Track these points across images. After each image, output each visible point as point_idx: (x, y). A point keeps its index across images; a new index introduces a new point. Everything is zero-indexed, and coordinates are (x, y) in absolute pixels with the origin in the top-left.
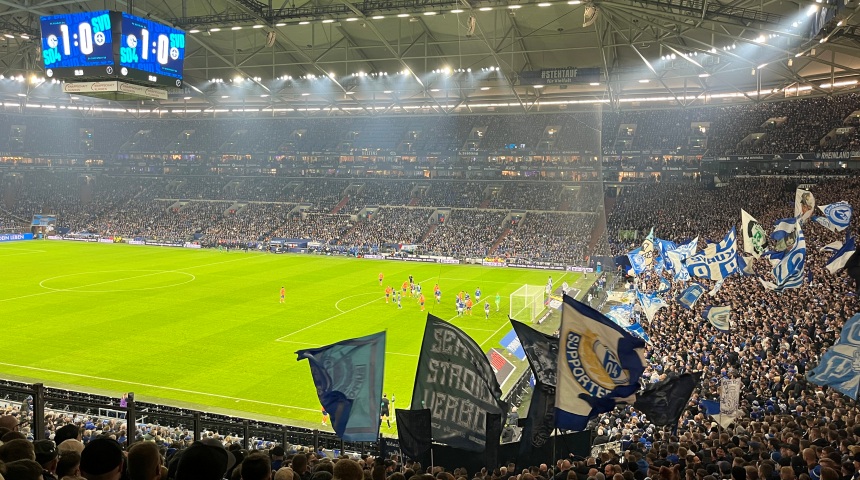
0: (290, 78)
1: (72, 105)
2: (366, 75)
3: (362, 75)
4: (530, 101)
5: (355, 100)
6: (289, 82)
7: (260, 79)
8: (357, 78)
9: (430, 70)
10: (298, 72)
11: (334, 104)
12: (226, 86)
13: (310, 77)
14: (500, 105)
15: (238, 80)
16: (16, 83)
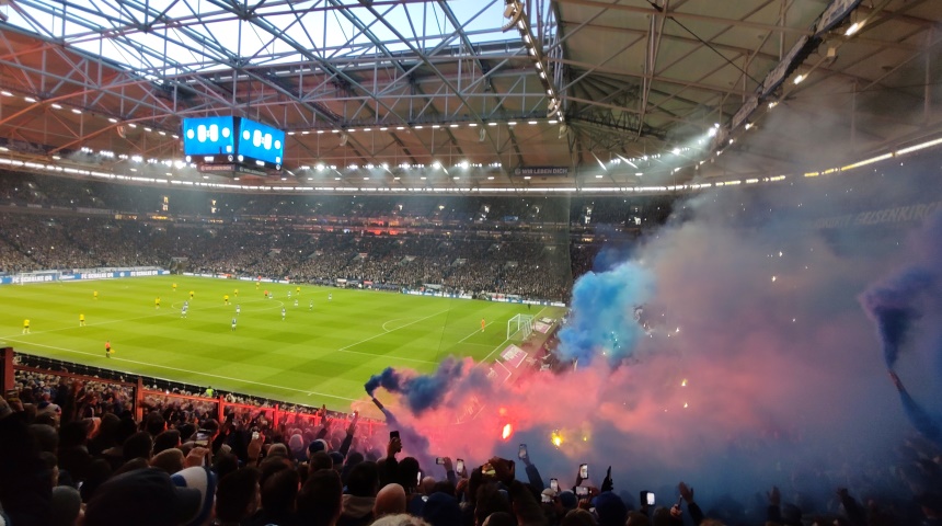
0: (356, 167)
1: (206, 181)
2: (409, 166)
3: (406, 166)
4: (521, 187)
5: (401, 183)
8: (402, 168)
9: (453, 164)
10: (362, 162)
11: (385, 185)
12: (311, 171)
13: (370, 167)
14: (499, 190)
15: (320, 167)
16: (165, 165)
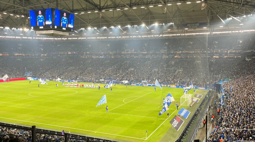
0: (106, 28)
1: (38, 37)
2: (130, 26)
3: (129, 26)
4: (183, 33)
5: (126, 34)
6: (105, 29)
7: (96, 28)
8: (127, 27)
9: (151, 24)
10: (108, 26)
11: (120, 35)
12: (85, 30)
13: (112, 27)
14: (174, 35)
15: (89, 28)
16: (20, 31)
